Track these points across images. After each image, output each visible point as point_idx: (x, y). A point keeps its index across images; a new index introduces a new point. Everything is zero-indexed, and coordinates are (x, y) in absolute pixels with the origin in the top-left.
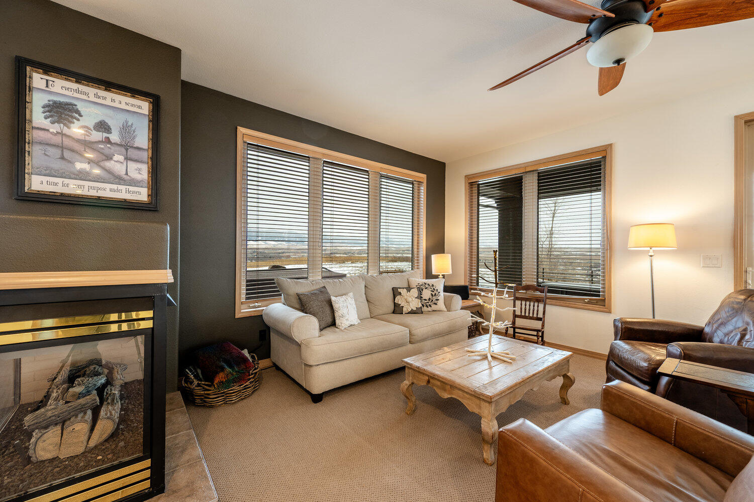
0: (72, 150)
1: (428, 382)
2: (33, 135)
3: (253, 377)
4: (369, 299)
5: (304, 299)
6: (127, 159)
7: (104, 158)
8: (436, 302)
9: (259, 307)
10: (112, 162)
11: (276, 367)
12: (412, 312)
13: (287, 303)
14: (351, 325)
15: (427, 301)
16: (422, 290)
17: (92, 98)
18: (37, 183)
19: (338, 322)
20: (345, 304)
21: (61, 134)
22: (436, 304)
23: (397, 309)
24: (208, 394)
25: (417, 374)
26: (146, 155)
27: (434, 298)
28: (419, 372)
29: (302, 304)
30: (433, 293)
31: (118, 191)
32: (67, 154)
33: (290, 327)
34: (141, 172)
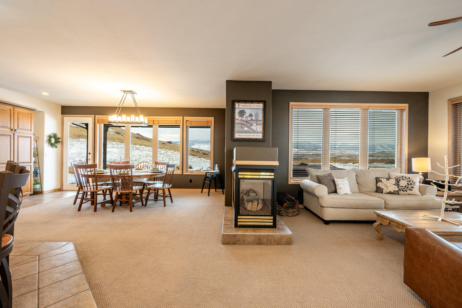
0: (244, 124)
1: (390, 223)
2: (236, 122)
3: (297, 208)
4: (358, 182)
5: (320, 178)
6: (257, 124)
7: (251, 125)
8: (411, 189)
9: (298, 181)
10: (253, 126)
11: (306, 209)
12: (390, 193)
13: (312, 179)
14: (346, 194)
15: (403, 188)
16: (400, 180)
17: (248, 107)
18: (237, 136)
19: (338, 191)
20: (342, 183)
21: (241, 120)
22: (411, 190)
23: (379, 190)
24: (281, 210)
25: (383, 219)
26: (261, 122)
27: (410, 186)
28: (384, 218)
29: (319, 180)
30: (409, 183)
31: (254, 136)
32: (243, 126)
33: (314, 189)
34: (260, 128)
